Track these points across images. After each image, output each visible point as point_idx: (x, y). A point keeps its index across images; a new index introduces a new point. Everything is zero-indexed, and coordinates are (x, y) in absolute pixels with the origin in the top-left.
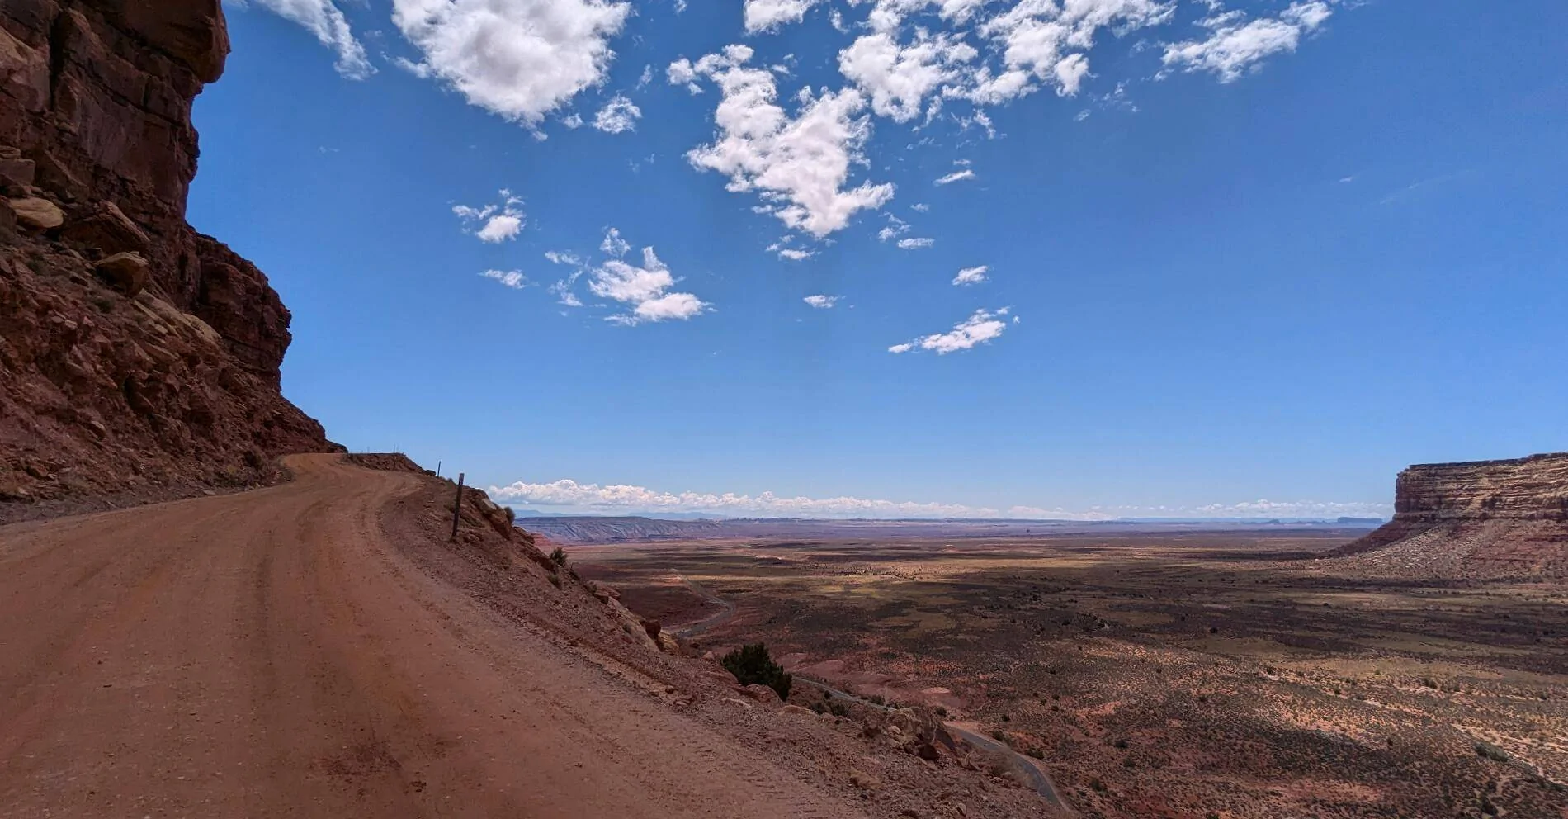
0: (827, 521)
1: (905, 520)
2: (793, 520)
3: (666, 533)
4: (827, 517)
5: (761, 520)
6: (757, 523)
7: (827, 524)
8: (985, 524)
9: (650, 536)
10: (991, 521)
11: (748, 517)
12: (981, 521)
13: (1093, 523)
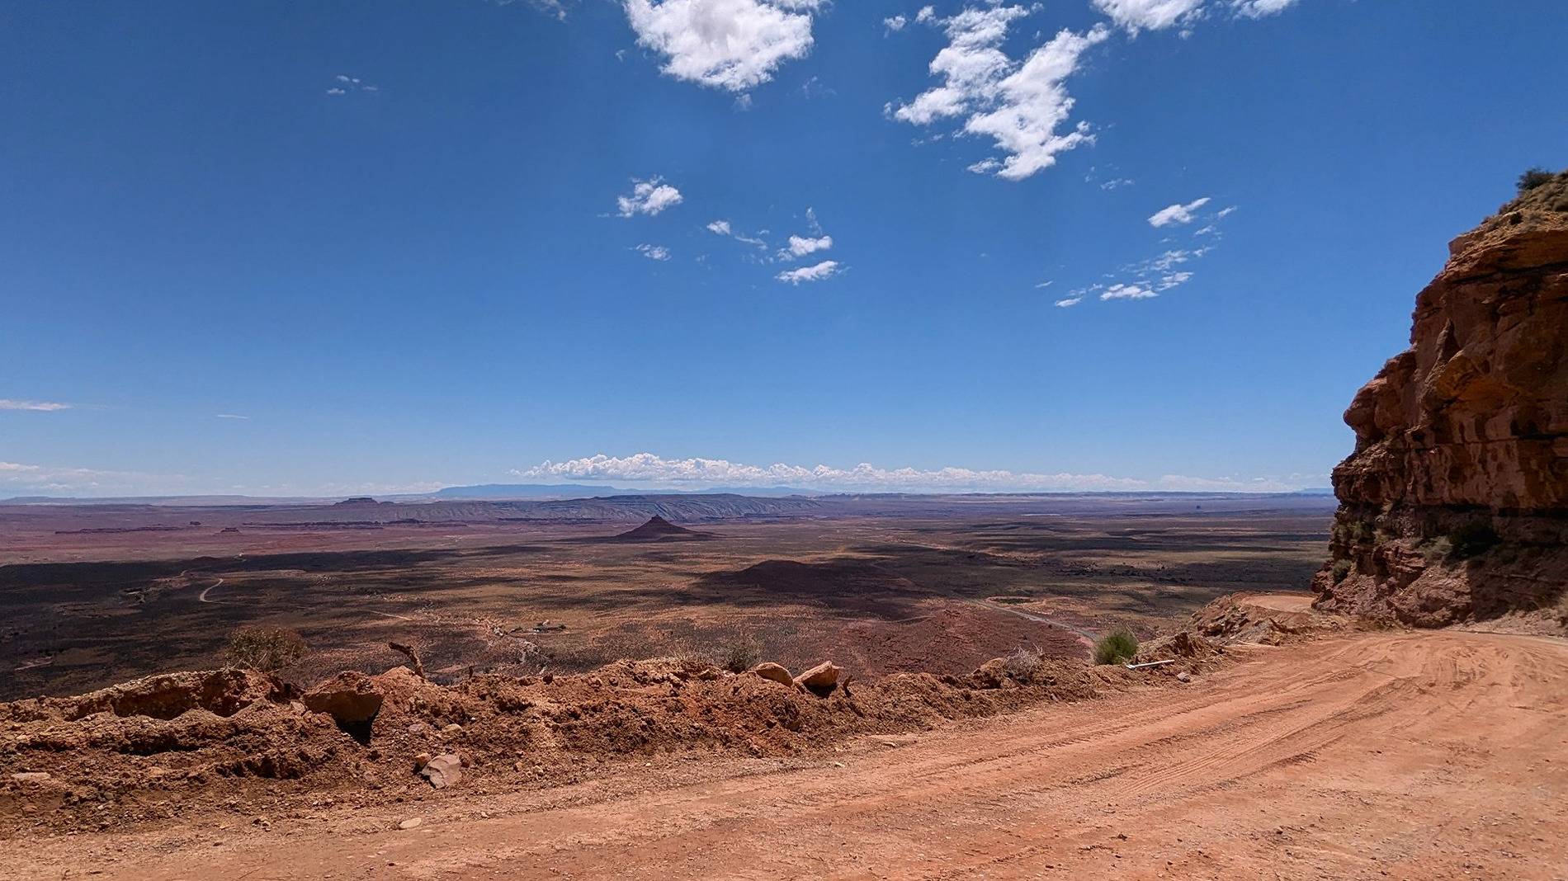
0: (940, 496)
1: (1032, 495)
2: (899, 495)
3: (763, 512)
4: (936, 492)
5: (863, 496)
6: (857, 499)
7: (941, 500)
8: (1131, 498)
9: (747, 515)
10: (1142, 494)
11: (847, 492)
12: (1128, 494)
13: (1274, 496)
